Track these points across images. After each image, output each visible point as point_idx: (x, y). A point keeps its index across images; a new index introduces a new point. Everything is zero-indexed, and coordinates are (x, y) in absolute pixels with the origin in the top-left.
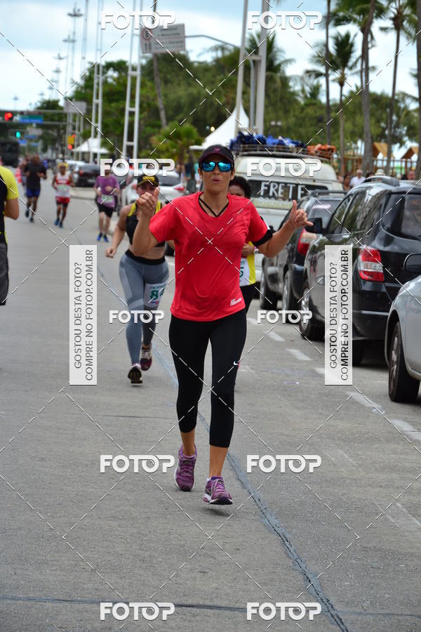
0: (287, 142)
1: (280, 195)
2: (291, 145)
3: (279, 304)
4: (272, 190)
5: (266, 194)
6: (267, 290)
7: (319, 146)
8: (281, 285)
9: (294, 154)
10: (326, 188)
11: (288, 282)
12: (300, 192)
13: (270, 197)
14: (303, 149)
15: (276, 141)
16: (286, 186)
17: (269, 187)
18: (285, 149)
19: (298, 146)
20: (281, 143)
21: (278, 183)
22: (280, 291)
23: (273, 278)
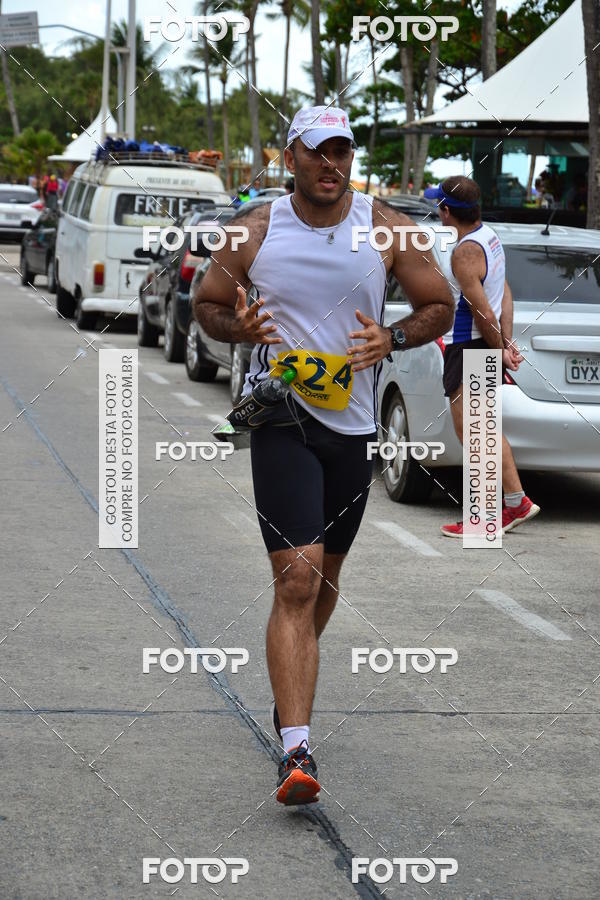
0: (164, 148)
1: (158, 211)
2: (170, 152)
3: (162, 340)
4: (148, 205)
5: (142, 211)
6: (147, 324)
7: (202, 152)
8: (162, 318)
9: (174, 162)
10: (211, 202)
11: (171, 314)
12: (181, 207)
13: (147, 214)
14: (182, 156)
15: (151, 147)
16: (165, 200)
17: (144, 201)
18: (163, 156)
19: (178, 152)
20: (157, 149)
21: (156, 197)
22: (162, 324)
23: (153, 309)
